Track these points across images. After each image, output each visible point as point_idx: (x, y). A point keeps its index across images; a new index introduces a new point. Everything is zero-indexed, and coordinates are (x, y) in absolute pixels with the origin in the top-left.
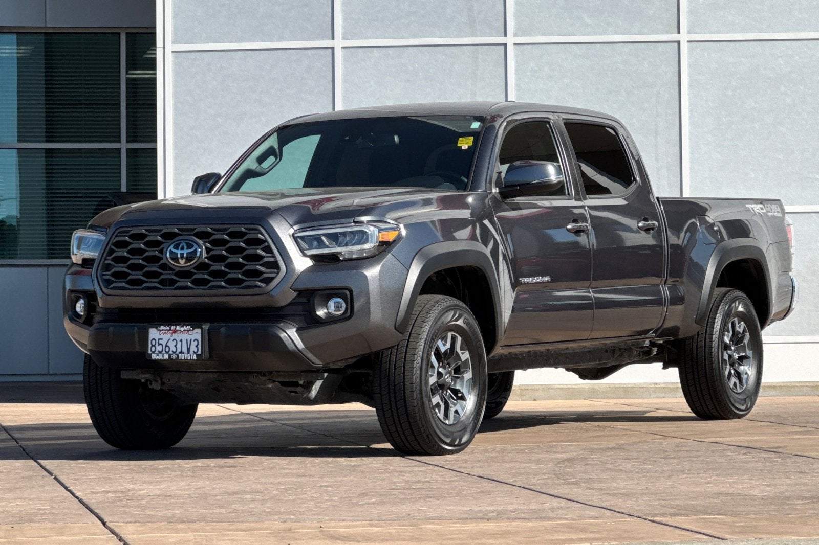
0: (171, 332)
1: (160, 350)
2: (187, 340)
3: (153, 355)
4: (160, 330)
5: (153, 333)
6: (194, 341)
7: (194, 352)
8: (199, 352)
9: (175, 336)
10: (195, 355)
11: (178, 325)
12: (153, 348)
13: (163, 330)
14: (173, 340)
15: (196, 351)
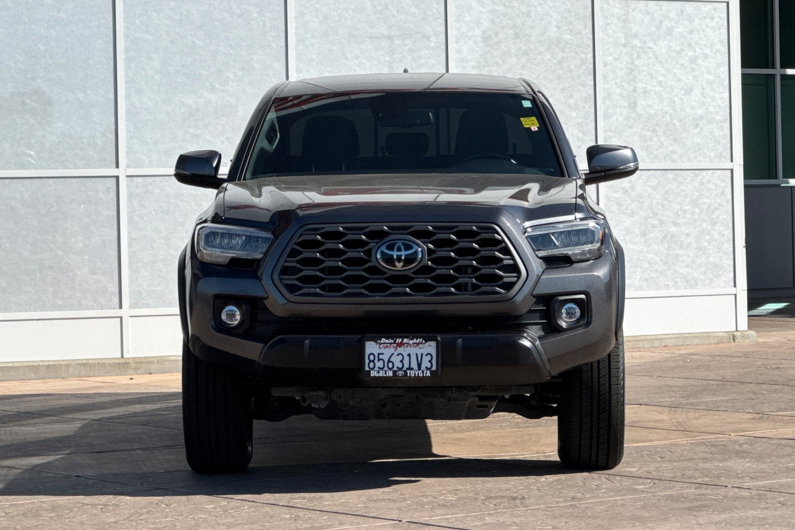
0: (395, 345)
1: (381, 367)
2: (417, 354)
3: (372, 372)
4: (380, 344)
5: (371, 347)
6: (427, 355)
7: (426, 368)
8: (434, 368)
9: (400, 350)
10: (428, 372)
11: (407, 337)
12: (372, 365)
13: (384, 343)
14: (398, 355)
15: (429, 366)
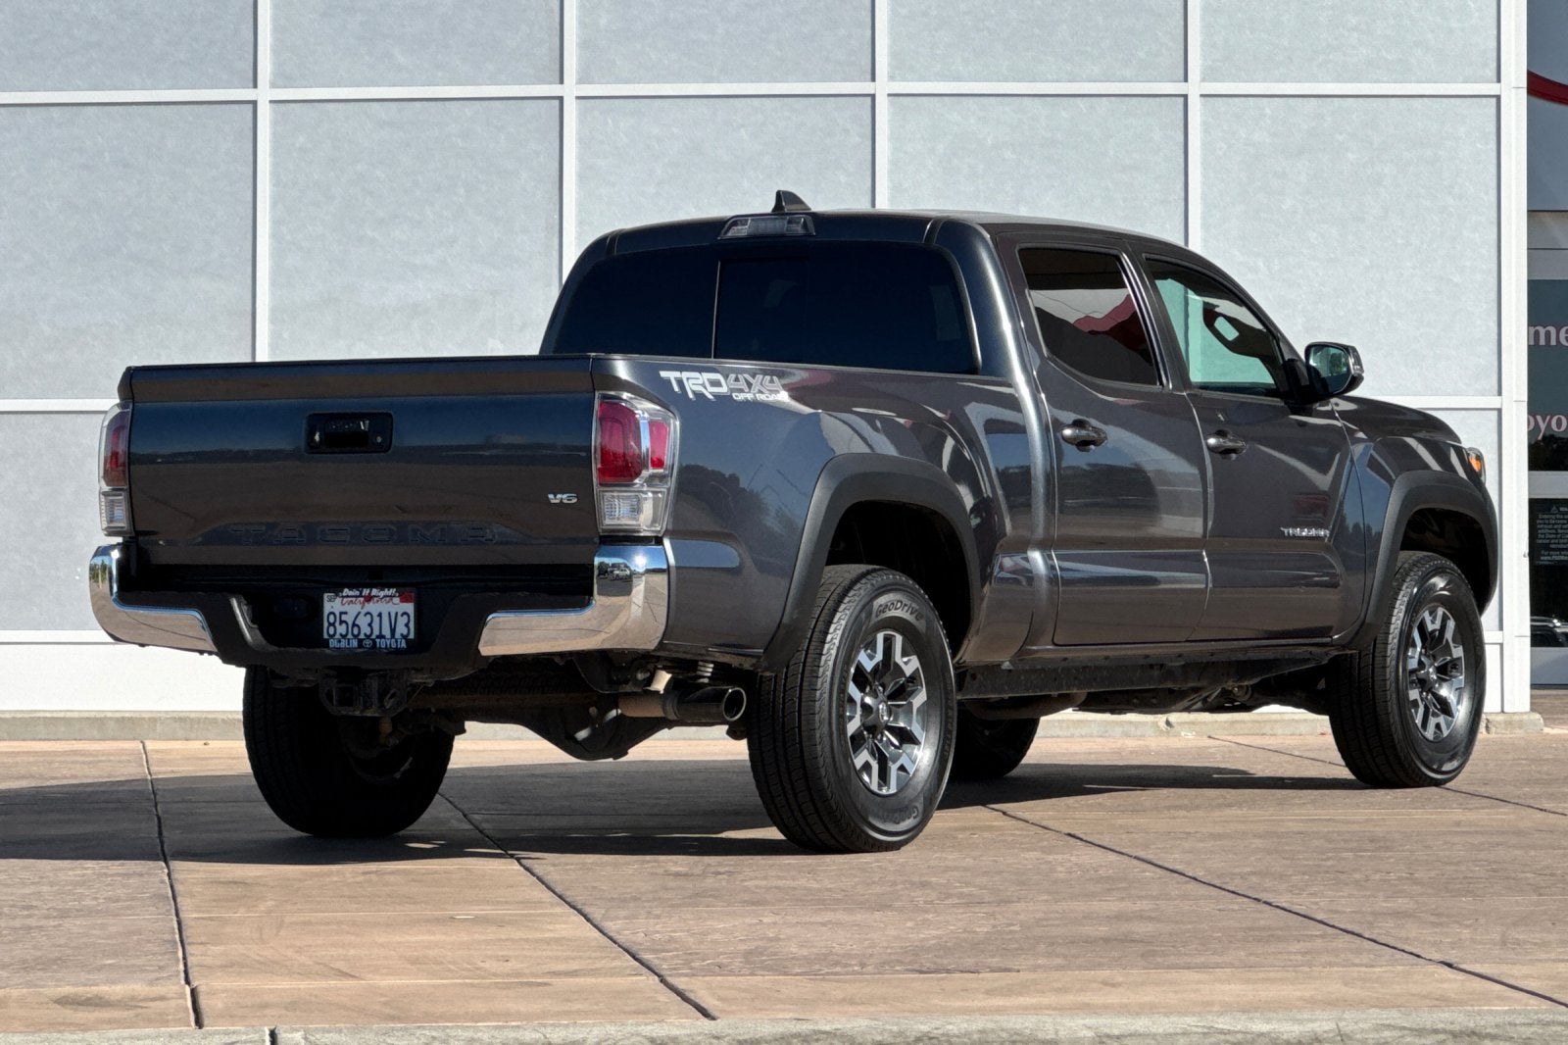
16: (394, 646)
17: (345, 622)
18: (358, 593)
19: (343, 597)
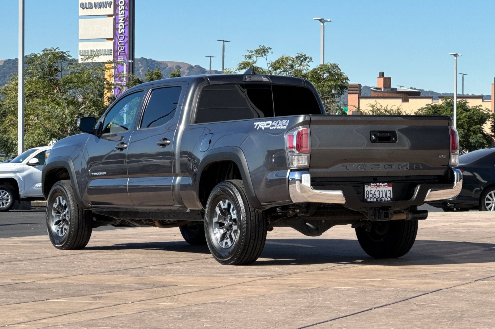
16: (387, 200)
17: (372, 193)
18: (375, 185)
19: (371, 186)
